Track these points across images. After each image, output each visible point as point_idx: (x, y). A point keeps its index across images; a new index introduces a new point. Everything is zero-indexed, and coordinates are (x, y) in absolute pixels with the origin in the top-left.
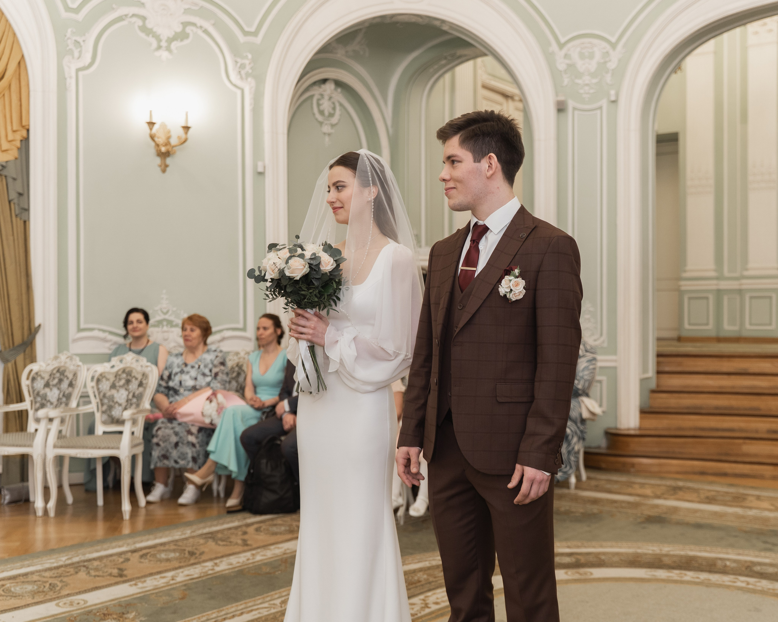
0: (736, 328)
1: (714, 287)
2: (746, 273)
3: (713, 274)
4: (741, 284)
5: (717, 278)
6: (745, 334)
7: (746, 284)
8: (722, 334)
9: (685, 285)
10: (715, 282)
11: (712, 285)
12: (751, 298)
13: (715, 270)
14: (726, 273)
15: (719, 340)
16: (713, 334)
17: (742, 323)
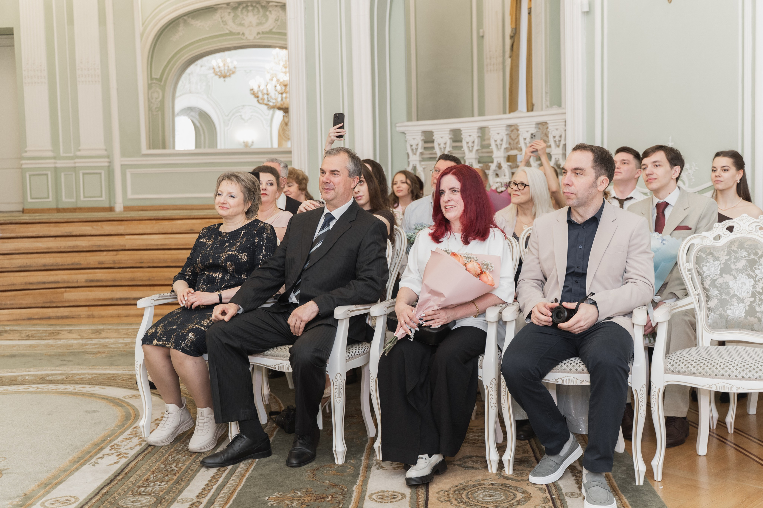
0: (74, 200)
1: (52, 165)
2: (78, 153)
3: (50, 154)
4: (75, 163)
5: (55, 158)
6: (80, 205)
7: (80, 163)
8: (61, 206)
9: (26, 164)
10: (53, 161)
11: (50, 164)
12: (84, 174)
13: (52, 151)
14: (62, 154)
15: (58, 210)
16: (54, 206)
17: (78, 196)
